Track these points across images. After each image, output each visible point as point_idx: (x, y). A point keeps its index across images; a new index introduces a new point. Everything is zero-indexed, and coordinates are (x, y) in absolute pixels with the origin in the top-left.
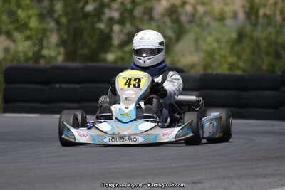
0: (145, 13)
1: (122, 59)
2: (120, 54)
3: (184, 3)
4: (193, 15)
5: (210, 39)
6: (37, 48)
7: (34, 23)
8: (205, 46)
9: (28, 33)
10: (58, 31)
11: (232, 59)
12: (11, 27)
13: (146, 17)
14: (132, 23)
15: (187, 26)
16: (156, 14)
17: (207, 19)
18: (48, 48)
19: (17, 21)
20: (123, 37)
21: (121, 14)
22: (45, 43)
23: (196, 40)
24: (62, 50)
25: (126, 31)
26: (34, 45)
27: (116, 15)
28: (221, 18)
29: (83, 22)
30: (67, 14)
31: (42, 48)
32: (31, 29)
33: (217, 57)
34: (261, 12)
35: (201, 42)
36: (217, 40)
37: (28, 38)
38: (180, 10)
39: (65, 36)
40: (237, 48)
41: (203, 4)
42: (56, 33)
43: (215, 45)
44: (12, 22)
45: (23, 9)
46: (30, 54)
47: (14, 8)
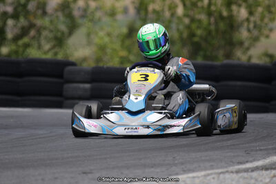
0: (38, 8)
1: (16, 52)
2: (14, 47)
4: (85, 10)
5: (101, 34)
8: (96, 40)
11: (123, 53)
13: (40, 12)
14: (26, 17)
15: (80, 21)
16: (50, 9)
17: (98, 14)
20: (17, 31)
21: (15, 9)
23: (88, 35)
25: (19, 25)
27: (9, 9)
28: (112, 14)
33: (109, 51)
34: (151, 8)
35: (92, 36)
36: (109, 35)
38: (72, 5)
40: (127, 42)
43: (107, 39)
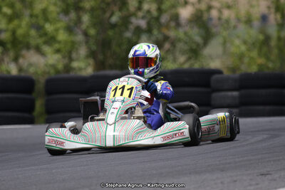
3: (210, 8)
6: (66, 61)
7: (62, 36)
9: (57, 46)
10: (87, 42)
12: (40, 41)
18: (78, 60)
19: (46, 34)
22: (74, 55)
24: (91, 61)
26: (64, 57)
29: (111, 33)
30: (94, 25)
31: (71, 59)
32: (59, 42)
37: (58, 51)
39: (94, 48)
41: (229, 7)
42: (84, 44)
44: (40, 36)
45: (51, 23)
46: (60, 66)
47: (41, 22)
